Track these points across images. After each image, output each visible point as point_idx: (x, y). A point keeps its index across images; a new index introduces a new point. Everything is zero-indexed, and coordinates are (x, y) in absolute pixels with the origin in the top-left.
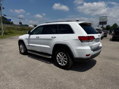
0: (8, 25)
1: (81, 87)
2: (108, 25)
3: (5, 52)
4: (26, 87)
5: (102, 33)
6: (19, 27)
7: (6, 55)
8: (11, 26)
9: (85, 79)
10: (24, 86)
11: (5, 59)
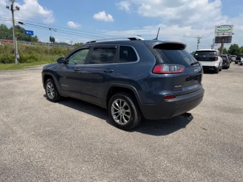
0: (28, 44)
1: (159, 159)
2: (234, 44)
3: (20, 94)
4: (55, 154)
5: (217, 60)
6: (49, 48)
7: (22, 98)
8: (33, 46)
9: (167, 146)
10: (52, 153)
11: (19, 106)
